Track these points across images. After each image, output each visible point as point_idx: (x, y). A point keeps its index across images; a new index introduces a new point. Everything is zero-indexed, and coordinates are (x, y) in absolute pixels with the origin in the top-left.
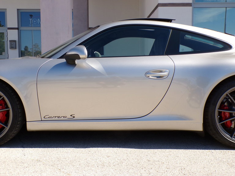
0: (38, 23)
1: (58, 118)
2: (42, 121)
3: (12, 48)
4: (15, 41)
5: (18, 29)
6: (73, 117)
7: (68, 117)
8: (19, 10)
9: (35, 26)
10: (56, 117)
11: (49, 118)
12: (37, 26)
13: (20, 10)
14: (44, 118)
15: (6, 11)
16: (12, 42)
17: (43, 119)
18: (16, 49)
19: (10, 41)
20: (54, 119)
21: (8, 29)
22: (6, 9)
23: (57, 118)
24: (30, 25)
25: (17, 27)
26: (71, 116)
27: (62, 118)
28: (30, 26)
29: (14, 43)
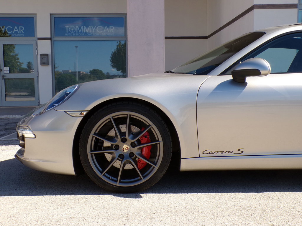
0: (77, 32)
1: (221, 153)
2: (200, 157)
3: (43, 64)
4: (47, 55)
5: (50, 39)
6: (241, 152)
7: (234, 152)
8: (52, 15)
9: (73, 36)
10: (218, 152)
11: (209, 153)
12: (75, 36)
13: (54, 15)
14: (203, 153)
15: (36, 17)
16: (44, 57)
17: (202, 155)
18: (48, 65)
19: (41, 55)
20: (215, 154)
21: (38, 40)
22: (36, 14)
23: (219, 154)
24: (66, 34)
25: (49, 37)
26: (239, 150)
27: (227, 154)
28: (66, 36)
29: (46, 57)
